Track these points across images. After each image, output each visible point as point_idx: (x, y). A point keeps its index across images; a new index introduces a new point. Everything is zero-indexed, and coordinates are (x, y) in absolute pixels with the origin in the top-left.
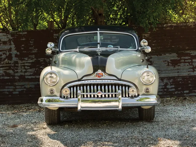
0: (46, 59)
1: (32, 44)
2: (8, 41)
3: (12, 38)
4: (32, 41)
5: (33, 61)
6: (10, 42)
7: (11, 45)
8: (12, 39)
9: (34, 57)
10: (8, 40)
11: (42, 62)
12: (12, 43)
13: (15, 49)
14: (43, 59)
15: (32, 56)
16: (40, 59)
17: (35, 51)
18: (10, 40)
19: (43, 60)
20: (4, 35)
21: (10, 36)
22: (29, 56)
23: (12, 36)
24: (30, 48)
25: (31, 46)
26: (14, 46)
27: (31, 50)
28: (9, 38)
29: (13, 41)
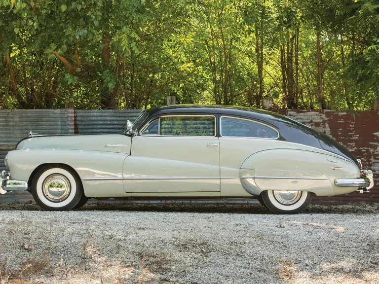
0: (369, 149)
1: (353, 128)
2: (322, 123)
3: (327, 119)
4: (352, 124)
5: (353, 150)
6: (324, 125)
7: (325, 128)
8: (326, 121)
9: (354, 146)
10: (321, 121)
11: (365, 152)
12: (327, 125)
13: (329, 133)
14: (366, 148)
15: (351, 144)
16: (362, 149)
17: (356, 137)
18: (324, 122)
19: (366, 150)
20: (317, 115)
21: (324, 116)
22: (349, 144)
23: (327, 117)
24: (350, 133)
25: (352, 131)
26: (329, 129)
27: (351, 136)
28: (323, 118)
29: (327, 123)
